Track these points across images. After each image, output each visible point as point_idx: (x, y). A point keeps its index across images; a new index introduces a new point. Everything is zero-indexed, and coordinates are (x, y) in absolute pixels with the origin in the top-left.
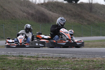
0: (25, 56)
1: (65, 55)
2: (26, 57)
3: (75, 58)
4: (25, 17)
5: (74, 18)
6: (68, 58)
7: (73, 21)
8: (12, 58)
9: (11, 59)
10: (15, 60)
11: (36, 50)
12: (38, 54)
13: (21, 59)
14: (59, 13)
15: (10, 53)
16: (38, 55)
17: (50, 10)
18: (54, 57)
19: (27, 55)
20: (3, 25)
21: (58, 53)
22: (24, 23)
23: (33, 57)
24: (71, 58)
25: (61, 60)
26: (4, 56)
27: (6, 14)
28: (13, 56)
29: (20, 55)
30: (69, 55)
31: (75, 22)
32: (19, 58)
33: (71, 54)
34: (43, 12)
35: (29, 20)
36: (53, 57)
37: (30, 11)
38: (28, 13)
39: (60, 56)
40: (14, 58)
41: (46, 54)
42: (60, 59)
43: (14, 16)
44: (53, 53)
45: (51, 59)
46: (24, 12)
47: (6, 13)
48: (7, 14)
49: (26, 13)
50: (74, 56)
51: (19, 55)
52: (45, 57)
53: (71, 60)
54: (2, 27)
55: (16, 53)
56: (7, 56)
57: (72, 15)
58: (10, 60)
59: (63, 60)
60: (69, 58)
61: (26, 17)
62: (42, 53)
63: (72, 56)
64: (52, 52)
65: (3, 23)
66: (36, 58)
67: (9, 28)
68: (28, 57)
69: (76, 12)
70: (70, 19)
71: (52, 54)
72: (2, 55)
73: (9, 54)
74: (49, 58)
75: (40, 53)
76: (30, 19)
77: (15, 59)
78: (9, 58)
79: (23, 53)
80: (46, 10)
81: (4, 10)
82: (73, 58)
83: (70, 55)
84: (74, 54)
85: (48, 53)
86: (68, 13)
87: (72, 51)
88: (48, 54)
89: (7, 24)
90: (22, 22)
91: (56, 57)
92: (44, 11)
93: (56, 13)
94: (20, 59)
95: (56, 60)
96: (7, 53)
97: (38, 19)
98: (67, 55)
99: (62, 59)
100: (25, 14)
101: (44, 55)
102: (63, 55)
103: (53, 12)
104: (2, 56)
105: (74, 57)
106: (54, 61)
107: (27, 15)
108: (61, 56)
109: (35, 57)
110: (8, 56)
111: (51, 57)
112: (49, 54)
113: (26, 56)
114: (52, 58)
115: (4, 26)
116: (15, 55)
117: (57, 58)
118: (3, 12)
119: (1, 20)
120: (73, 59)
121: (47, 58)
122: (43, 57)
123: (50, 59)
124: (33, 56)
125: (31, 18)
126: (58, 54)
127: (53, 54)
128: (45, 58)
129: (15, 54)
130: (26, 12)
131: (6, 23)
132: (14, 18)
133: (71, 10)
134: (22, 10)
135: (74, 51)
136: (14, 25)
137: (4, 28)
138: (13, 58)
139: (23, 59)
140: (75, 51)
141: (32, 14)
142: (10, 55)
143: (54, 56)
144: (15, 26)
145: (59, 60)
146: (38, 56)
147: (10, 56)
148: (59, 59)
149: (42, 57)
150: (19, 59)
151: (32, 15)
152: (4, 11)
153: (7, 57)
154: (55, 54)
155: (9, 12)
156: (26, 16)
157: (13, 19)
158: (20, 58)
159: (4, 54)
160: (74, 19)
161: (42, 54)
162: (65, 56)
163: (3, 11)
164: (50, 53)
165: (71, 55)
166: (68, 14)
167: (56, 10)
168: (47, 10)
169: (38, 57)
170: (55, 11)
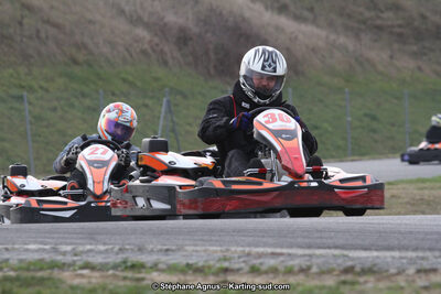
0: (155, 267)
1: (375, 254)
2: (162, 271)
3: (434, 270)
4: (144, 52)
5: (415, 48)
6: (393, 271)
7: (411, 64)
8: (82, 276)
9: (76, 281)
10: (104, 289)
11: (211, 231)
12: (228, 250)
13: (132, 279)
14: (331, 25)
15: (69, 248)
16: (225, 259)
17: (283, 9)
18: (314, 270)
19: (164, 258)
20: (20, 98)
21: (336, 247)
22: (139, 84)
23: (198, 270)
24: (411, 271)
25: (353, 283)
26: (41, 269)
27: (38, 37)
28: (87, 266)
29: (125, 262)
30: (396, 254)
31: (420, 69)
32: (125, 278)
33: (406, 248)
34: (244, 20)
35: (165, 63)
36: (309, 268)
37: (171, 18)
38: (161, 29)
39: (350, 263)
40: (95, 278)
41: (269, 250)
42: (349, 277)
43: (81, 46)
44: (309, 247)
45: (301, 278)
46: (135, 20)
47: (38, 31)
48: (43, 35)
49: (147, 26)
50: (423, 258)
51: (119, 258)
52: (264, 268)
53: (414, 281)
54: (17, 105)
55: (102, 248)
56: (53, 265)
57: (400, 35)
58: (72, 288)
59: (366, 282)
60: (399, 274)
61: (150, 51)
62: (249, 245)
63: (412, 261)
64: (299, 240)
65: (22, 87)
66: (216, 274)
67: (54, 109)
68: (171, 269)
69: (423, 17)
70: (391, 57)
71: (300, 252)
72: (30, 263)
73: (64, 254)
74: (289, 271)
75: (238, 245)
76: (171, 62)
77: (100, 280)
78: (66, 275)
79: (141, 249)
80: (259, 7)
81: (26, 12)
82: (419, 271)
83: (404, 254)
84: (423, 249)
85: (282, 247)
86: (379, 22)
87: (411, 233)
88: (278, 250)
89: (47, 91)
90: (124, 80)
91: (324, 268)
92: (247, 14)
93: (314, 22)
94: (128, 283)
95: (330, 281)
96: (55, 250)
97: (212, 56)
98: (388, 254)
99: (362, 279)
100: (141, 32)
101: (260, 256)
102: (363, 254)
103: (298, 18)
104: (28, 270)
105: (426, 265)
106: (317, 287)
107: (156, 40)
108: (352, 259)
109: (209, 267)
110: (62, 266)
111: (296, 269)
112: (285, 251)
113: (161, 266)
114: (305, 270)
115: (30, 103)
116: (98, 260)
117: (330, 272)
118: (21, 24)
119: (11, 71)
120: (423, 275)
121: (274, 271)
122: (254, 271)
123: (292, 280)
124: (200, 264)
125: (177, 54)
126: (337, 252)
127: (307, 252)
128: (266, 272)
129: (100, 252)
130: (146, 19)
131: (41, 88)
132: (81, 57)
133: (397, 8)
134: (127, 9)
135: (426, 234)
136: (83, 95)
137: (30, 112)
138: (90, 277)
139: (143, 279)
140: (432, 233)
141: (182, 30)
142: (69, 259)
143: (314, 260)
144: (87, 102)
145: (344, 283)
146: (226, 265)
147: (70, 265)
148: (343, 278)
149: (247, 268)
150: (122, 283)
151: (183, 39)
152: (25, 21)
153: (56, 273)
154: (318, 252)
155: (56, 26)
156: (146, 46)
157: (75, 62)
158: (129, 274)
159: (36, 256)
160: (415, 55)
161: (249, 254)
162: (378, 261)
163: (22, 17)
164: (291, 246)
165: (411, 254)
166: (379, 28)
167: (311, 10)
168: (267, 8)
169: (226, 270)
170: (306, 14)
